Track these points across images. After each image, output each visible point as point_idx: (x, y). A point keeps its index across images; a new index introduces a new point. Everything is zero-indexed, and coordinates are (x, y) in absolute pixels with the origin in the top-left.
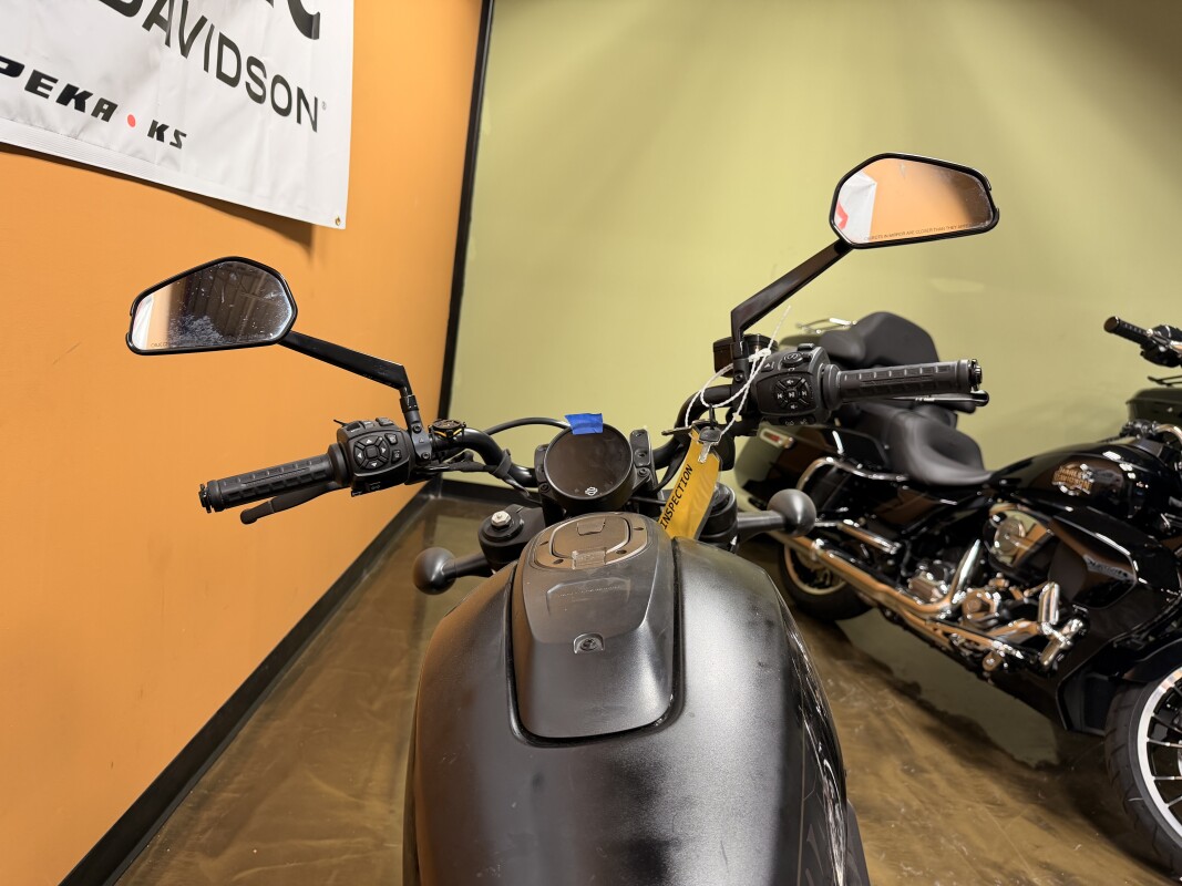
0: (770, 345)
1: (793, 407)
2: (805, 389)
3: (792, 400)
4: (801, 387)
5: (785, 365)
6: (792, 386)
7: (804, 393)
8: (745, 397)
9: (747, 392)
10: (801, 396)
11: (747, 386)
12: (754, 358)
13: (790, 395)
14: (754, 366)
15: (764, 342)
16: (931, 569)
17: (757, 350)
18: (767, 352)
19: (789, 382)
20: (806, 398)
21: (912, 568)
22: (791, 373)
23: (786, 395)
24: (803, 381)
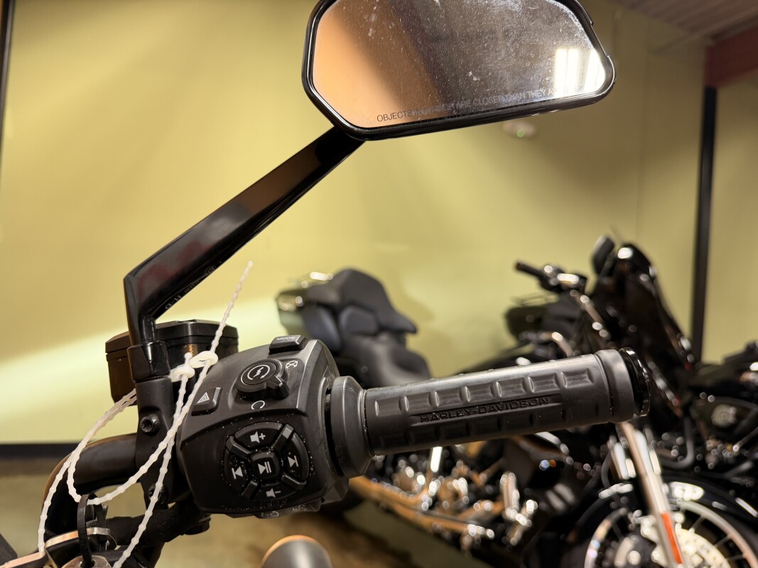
0: (215, 343)
1: (271, 493)
2: (295, 452)
3: (266, 480)
4: (286, 448)
5: (245, 396)
6: (262, 446)
7: (292, 462)
8: (164, 470)
9: (168, 456)
10: (286, 468)
11: (167, 443)
12: (181, 373)
13: (261, 469)
14: (182, 391)
15: (203, 334)
16: (410, 464)
17: (188, 356)
18: (209, 358)
19: (255, 438)
20: (297, 472)
21: (395, 465)
22: (258, 415)
23: (251, 469)
24: (287, 432)
